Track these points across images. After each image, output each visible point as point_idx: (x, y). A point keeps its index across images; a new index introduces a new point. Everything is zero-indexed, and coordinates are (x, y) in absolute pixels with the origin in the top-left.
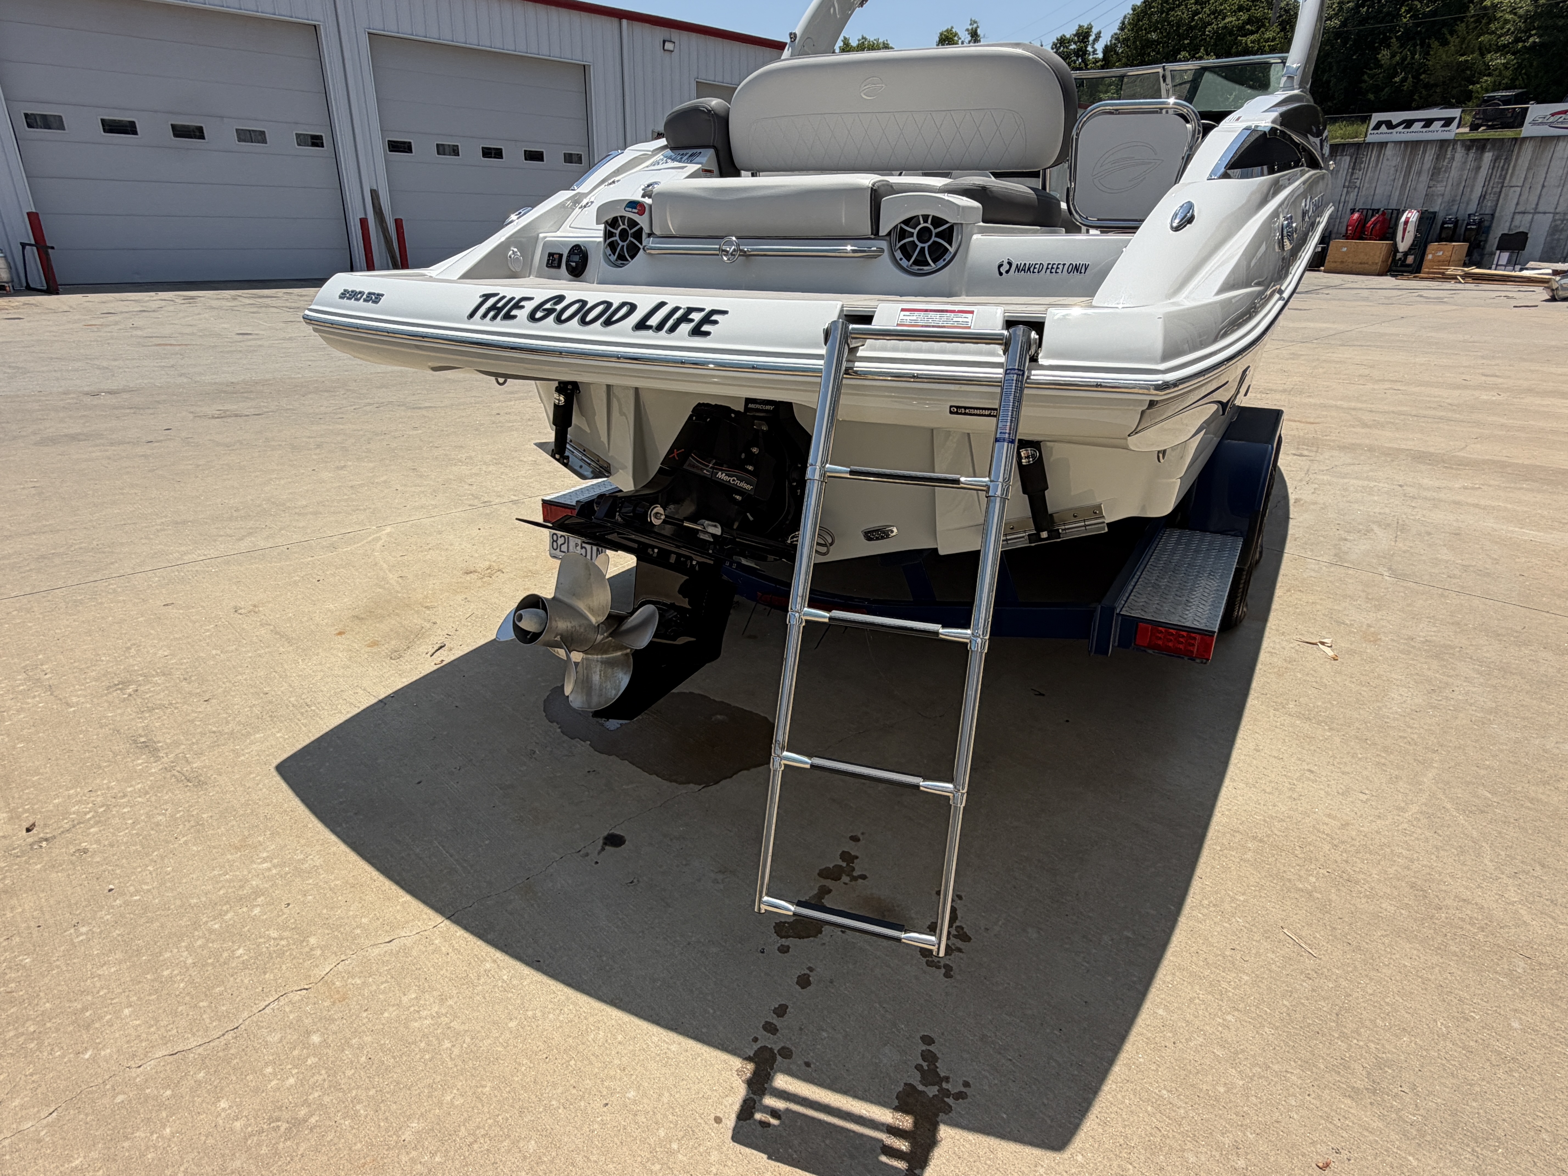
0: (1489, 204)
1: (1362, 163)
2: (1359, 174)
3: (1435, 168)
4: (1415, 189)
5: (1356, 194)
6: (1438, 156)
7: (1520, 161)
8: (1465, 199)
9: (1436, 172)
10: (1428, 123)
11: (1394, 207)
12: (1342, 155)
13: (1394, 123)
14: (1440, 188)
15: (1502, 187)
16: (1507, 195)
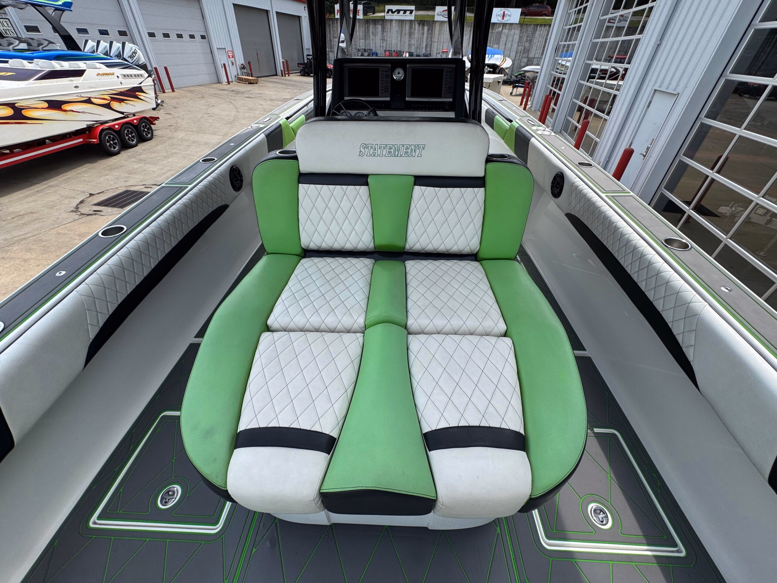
0: (429, 49)
1: (385, 29)
2: (385, 34)
3: (410, 33)
4: (405, 42)
5: (385, 43)
6: (410, 27)
7: (436, 32)
8: (421, 47)
9: (411, 34)
10: (405, 11)
11: (399, 50)
12: (378, 25)
13: (394, 10)
14: (412, 42)
15: (432, 42)
16: (433, 46)
